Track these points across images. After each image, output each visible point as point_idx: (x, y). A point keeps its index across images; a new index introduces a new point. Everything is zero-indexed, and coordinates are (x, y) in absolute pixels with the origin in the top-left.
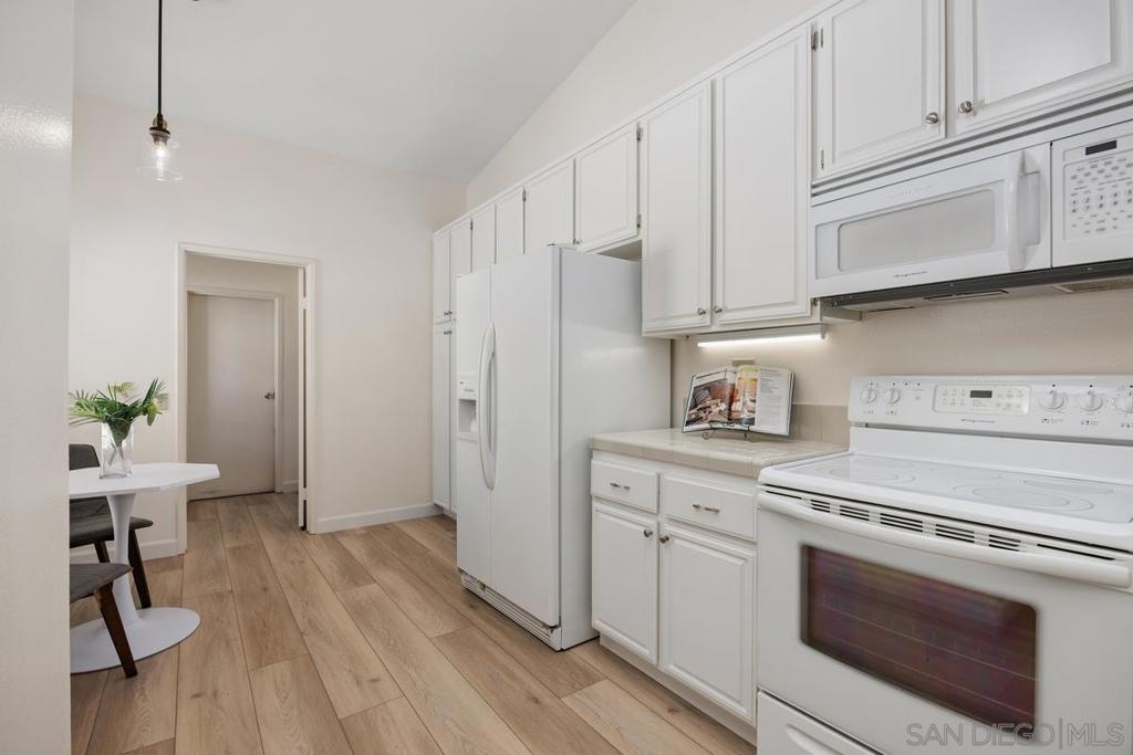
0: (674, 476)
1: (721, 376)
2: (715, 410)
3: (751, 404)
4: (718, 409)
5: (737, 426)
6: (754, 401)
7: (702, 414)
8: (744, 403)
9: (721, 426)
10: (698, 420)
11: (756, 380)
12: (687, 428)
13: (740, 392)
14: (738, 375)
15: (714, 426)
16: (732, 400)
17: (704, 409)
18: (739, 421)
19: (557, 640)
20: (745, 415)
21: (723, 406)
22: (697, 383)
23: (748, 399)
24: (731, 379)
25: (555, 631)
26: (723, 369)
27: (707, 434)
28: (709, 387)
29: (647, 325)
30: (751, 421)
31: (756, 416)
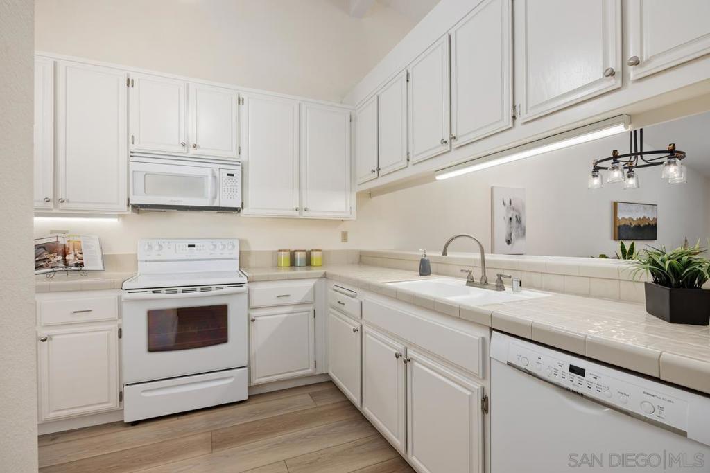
1: (55, 240)
2: (53, 260)
3: (80, 255)
4: (56, 259)
5: (72, 268)
6: (81, 254)
7: (43, 263)
8: (75, 255)
9: (61, 269)
11: (80, 242)
13: (71, 248)
14: (67, 239)
15: (55, 269)
16: (65, 253)
17: (44, 260)
18: (72, 265)
20: (76, 262)
21: (60, 258)
23: (77, 252)
24: (62, 241)
26: (55, 235)
27: (50, 275)
30: (80, 265)
31: (84, 261)
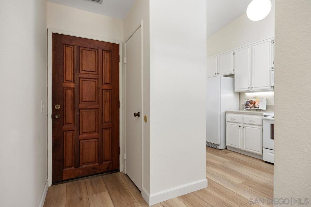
0: (245, 116)
1: (252, 100)
2: (251, 106)
5: (256, 108)
7: (248, 106)
8: (257, 104)
9: (252, 108)
10: (247, 107)
11: (259, 100)
12: (245, 109)
13: (256, 102)
14: (256, 99)
16: (254, 104)
17: (249, 106)
18: (256, 107)
19: (220, 148)
20: (257, 106)
21: (253, 105)
22: (246, 101)
23: (258, 103)
24: (254, 100)
25: (220, 146)
26: (252, 98)
27: (249, 110)
28: (249, 102)
29: (236, 90)
30: (259, 107)
